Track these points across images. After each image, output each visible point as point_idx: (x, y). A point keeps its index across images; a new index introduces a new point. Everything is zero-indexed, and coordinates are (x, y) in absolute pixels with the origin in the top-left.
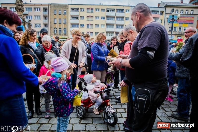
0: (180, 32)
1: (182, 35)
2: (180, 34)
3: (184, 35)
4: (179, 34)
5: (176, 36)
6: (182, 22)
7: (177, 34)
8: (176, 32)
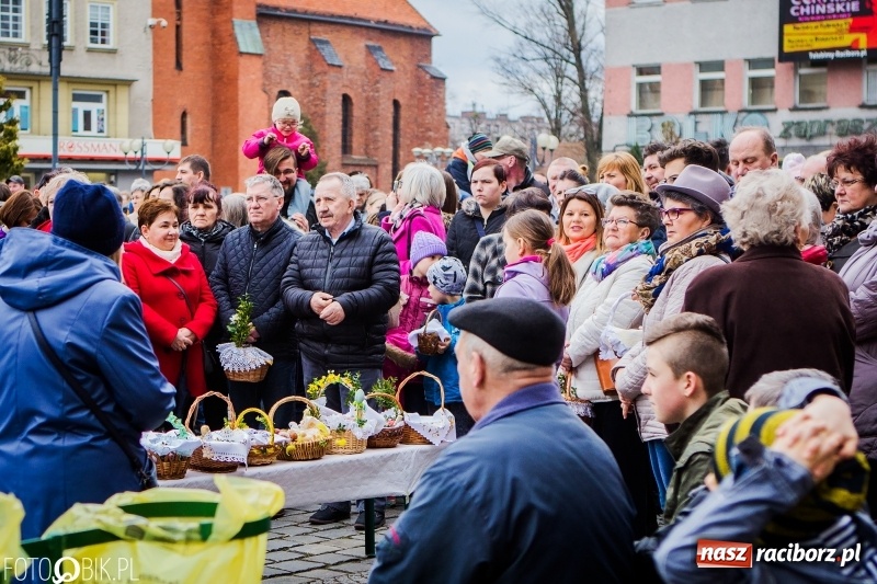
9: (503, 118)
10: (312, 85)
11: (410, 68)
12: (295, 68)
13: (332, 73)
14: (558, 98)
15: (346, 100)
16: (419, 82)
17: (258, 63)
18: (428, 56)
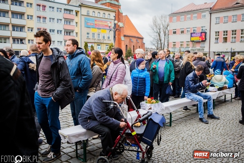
0: (99, 39)
1: (102, 43)
2: (100, 42)
3: (104, 43)
4: (98, 42)
5: (96, 44)
6: (101, 27)
7: (97, 42)
8: (95, 39)
9: (148, 48)
10: (130, 44)
11: (141, 42)
12: (128, 42)
13: (132, 43)
14: (158, 46)
15: (134, 46)
16: (142, 44)
17: (124, 41)
18: (143, 41)
